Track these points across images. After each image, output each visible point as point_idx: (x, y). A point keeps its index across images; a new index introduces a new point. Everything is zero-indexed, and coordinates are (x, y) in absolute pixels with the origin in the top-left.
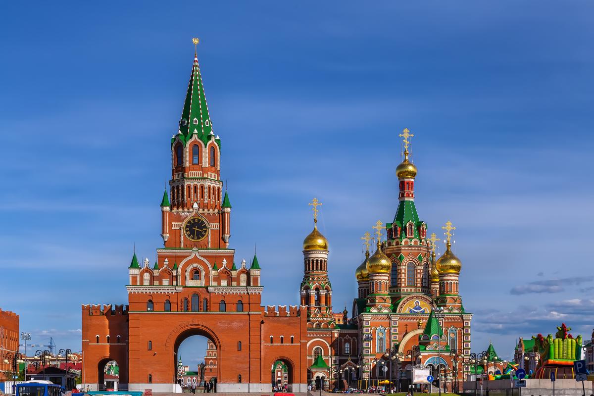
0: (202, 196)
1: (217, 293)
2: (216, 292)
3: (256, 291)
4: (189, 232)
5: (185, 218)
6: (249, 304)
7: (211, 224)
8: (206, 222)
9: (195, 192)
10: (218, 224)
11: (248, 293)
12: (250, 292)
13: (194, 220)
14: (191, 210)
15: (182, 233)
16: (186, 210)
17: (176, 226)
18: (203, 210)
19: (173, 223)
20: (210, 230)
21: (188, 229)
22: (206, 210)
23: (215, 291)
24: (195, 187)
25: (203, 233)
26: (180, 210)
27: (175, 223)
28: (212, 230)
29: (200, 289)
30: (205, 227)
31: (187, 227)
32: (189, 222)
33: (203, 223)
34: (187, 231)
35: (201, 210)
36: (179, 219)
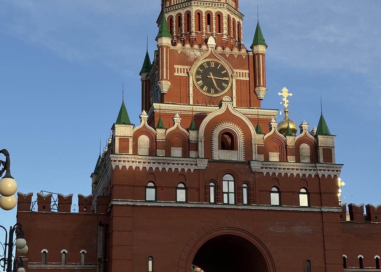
0: (220, 29)
1: (265, 174)
2: (265, 171)
3: (330, 173)
4: (201, 81)
5: (195, 59)
6: (320, 194)
7: (235, 71)
8: (227, 67)
9: (209, 22)
10: (247, 71)
11: (317, 175)
12: (320, 174)
13: (208, 63)
14: (204, 47)
15: (191, 82)
16: (196, 46)
17: (180, 71)
18: (224, 49)
19: (176, 67)
20: (234, 80)
21: (200, 77)
22: (227, 50)
23: (262, 170)
24: (209, 16)
25: (224, 85)
26: (188, 46)
27: (179, 67)
28: (237, 80)
29: (237, 166)
30: (226, 75)
31: (198, 73)
32: (202, 66)
33: (223, 68)
35: (219, 48)
36: (186, 61)
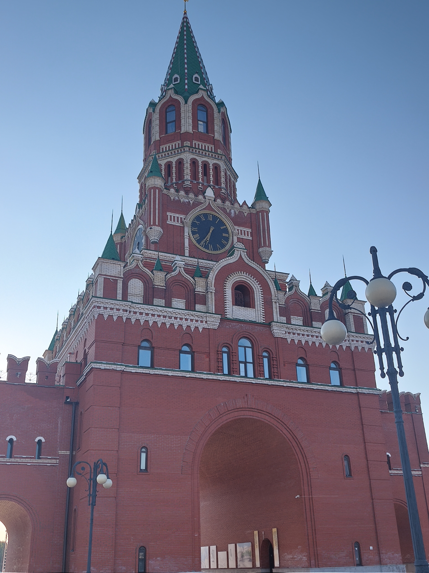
0: (217, 181)
1: (289, 341)
2: (288, 337)
3: (363, 345)
6: (355, 370)
7: (236, 227)
8: (227, 223)
9: (206, 173)
10: (250, 230)
11: (349, 347)
12: (353, 345)
13: (205, 216)
14: (201, 197)
15: (186, 234)
16: (192, 195)
17: (173, 219)
18: (223, 202)
19: (169, 214)
20: (235, 237)
21: (196, 229)
22: (228, 203)
24: (205, 166)
25: (224, 242)
26: (182, 193)
27: (173, 215)
28: (238, 238)
29: (256, 328)
30: (226, 231)
32: (198, 218)
33: (222, 223)
34: (194, 233)
35: (219, 201)
